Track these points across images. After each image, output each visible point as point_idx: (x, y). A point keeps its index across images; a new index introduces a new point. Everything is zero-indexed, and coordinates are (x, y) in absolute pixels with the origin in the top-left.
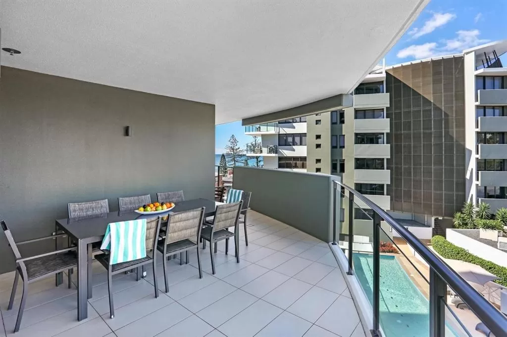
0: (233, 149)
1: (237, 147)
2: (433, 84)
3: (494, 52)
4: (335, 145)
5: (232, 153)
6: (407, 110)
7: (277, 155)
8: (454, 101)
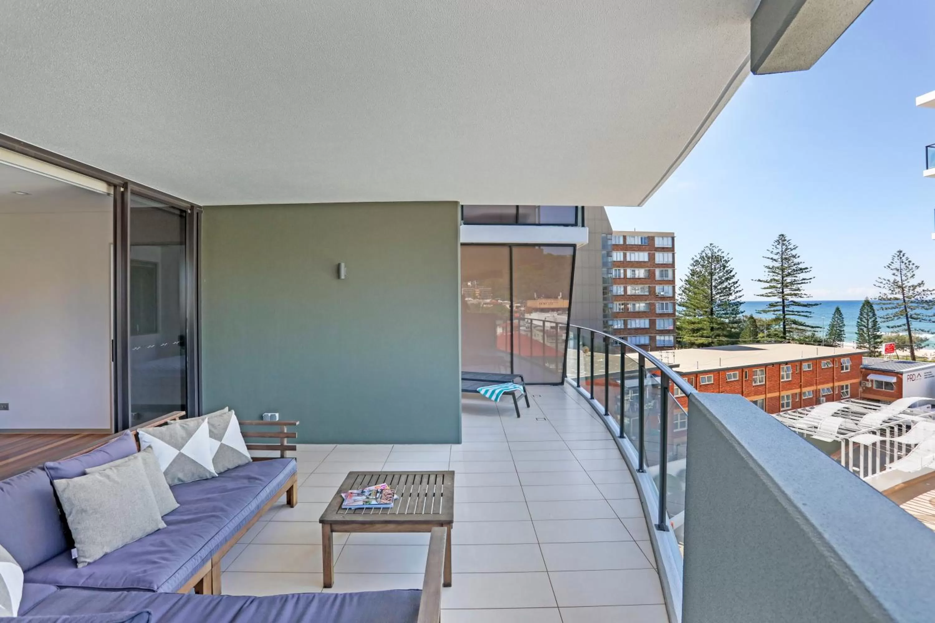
0: (902, 288)
1: (914, 282)
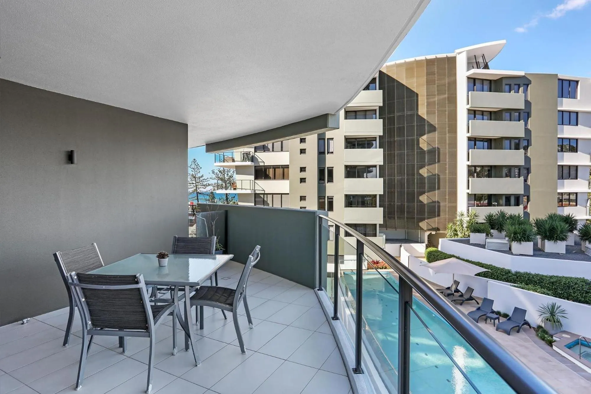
0: (195, 177)
1: (200, 175)
2: (427, 85)
3: (483, 56)
4: (322, 151)
5: (194, 182)
6: (400, 114)
7: (253, 164)
8: (447, 104)
